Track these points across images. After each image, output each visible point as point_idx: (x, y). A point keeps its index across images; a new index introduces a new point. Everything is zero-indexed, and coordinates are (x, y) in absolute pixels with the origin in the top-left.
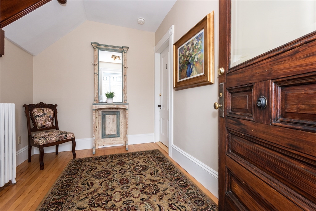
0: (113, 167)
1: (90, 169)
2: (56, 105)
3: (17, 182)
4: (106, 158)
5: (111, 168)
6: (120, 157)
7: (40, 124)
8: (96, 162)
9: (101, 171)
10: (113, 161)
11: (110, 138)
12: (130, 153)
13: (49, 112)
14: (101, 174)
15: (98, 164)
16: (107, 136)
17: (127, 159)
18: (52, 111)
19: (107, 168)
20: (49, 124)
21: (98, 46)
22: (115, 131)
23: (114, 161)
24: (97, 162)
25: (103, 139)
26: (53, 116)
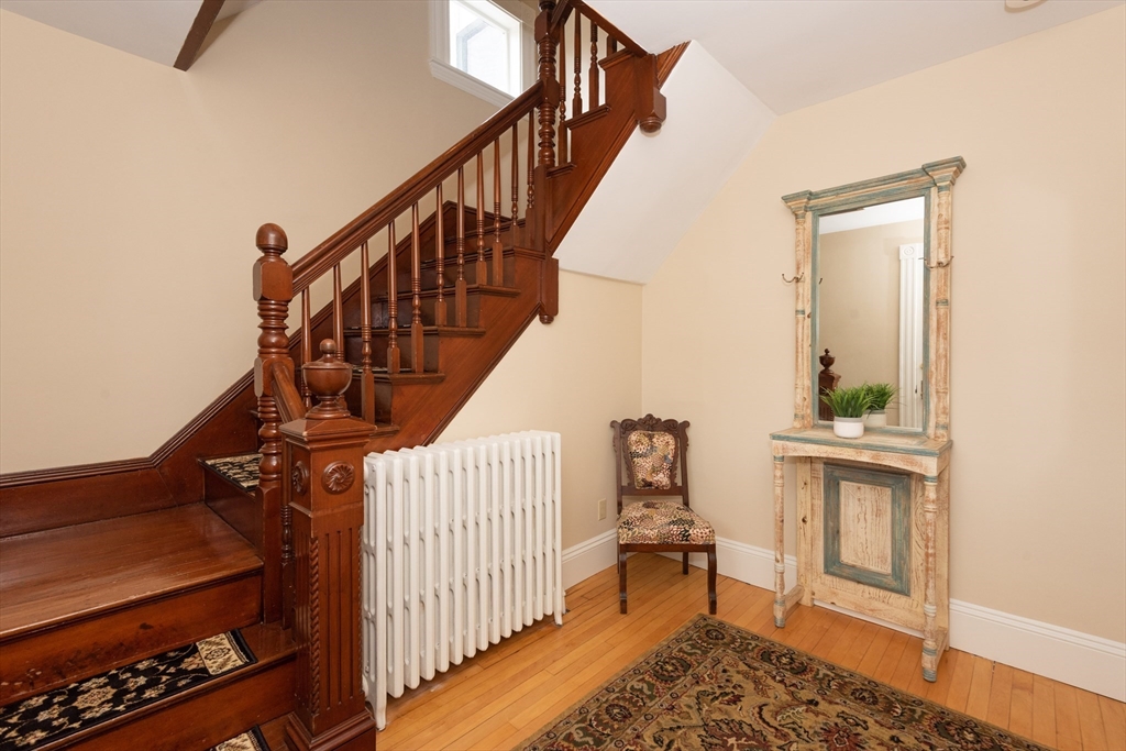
0: (793, 736)
1: (720, 687)
2: (686, 424)
3: (564, 624)
4: (802, 670)
5: (785, 736)
6: (863, 699)
7: (640, 477)
8: (756, 669)
9: (740, 723)
10: (817, 704)
11: (859, 582)
12: (930, 707)
13: (665, 443)
14: (732, 741)
15: (756, 682)
16: (847, 571)
17: (886, 734)
18: (672, 442)
19: (773, 723)
20: (662, 479)
21: (813, 202)
22: (882, 559)
23: (823, 706)
24: (760, 673)
25: (829, 578)
26: (675, 457)
